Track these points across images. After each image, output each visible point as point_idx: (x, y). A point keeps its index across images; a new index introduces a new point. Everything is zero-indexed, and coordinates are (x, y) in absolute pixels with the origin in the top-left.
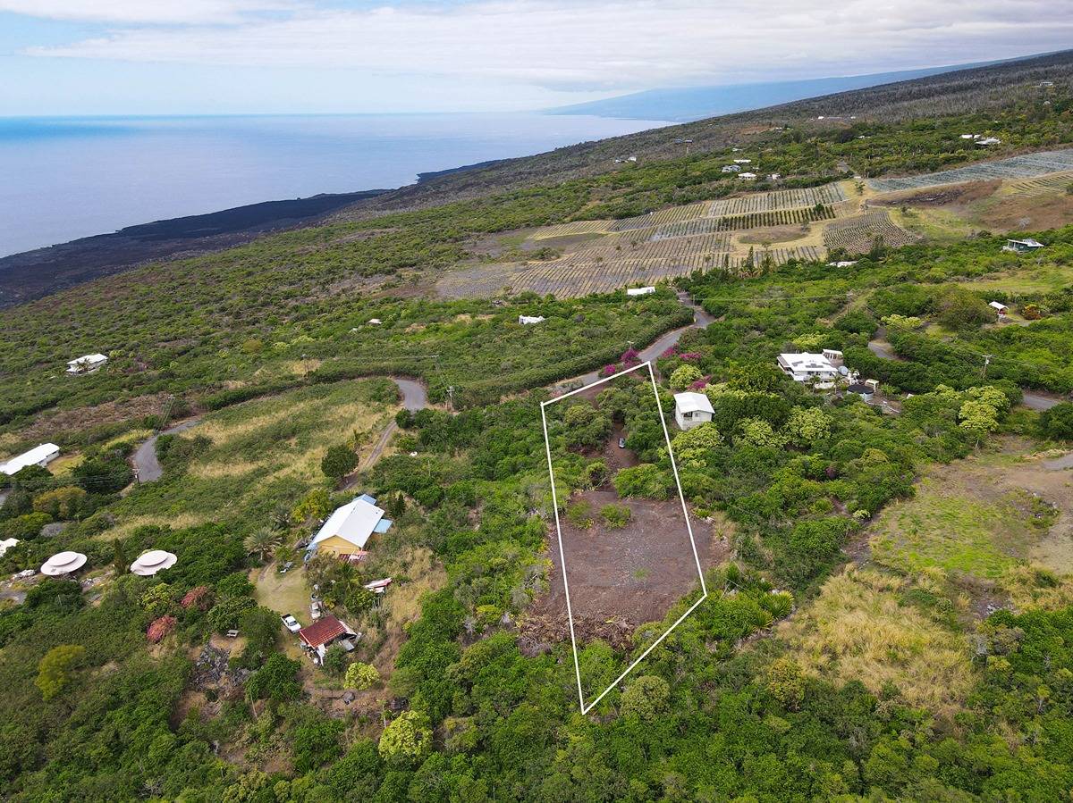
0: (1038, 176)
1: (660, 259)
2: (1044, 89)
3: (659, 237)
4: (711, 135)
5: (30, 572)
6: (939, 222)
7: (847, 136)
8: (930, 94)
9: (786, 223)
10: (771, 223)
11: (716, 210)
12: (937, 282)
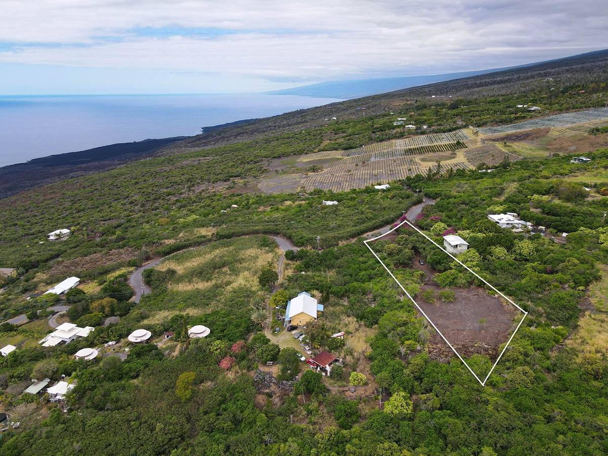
0: (567, 126)
1: (381, 171)
2: (548, 82)
3: (374, 159)
4: (375, 106)
5: (114, 343)
6: (524, 149)
7: (454, 106)
8: (487, 84)
9: (442, 151)
10: (434, 151)
11: (400, 145)
12: (547, 179)
